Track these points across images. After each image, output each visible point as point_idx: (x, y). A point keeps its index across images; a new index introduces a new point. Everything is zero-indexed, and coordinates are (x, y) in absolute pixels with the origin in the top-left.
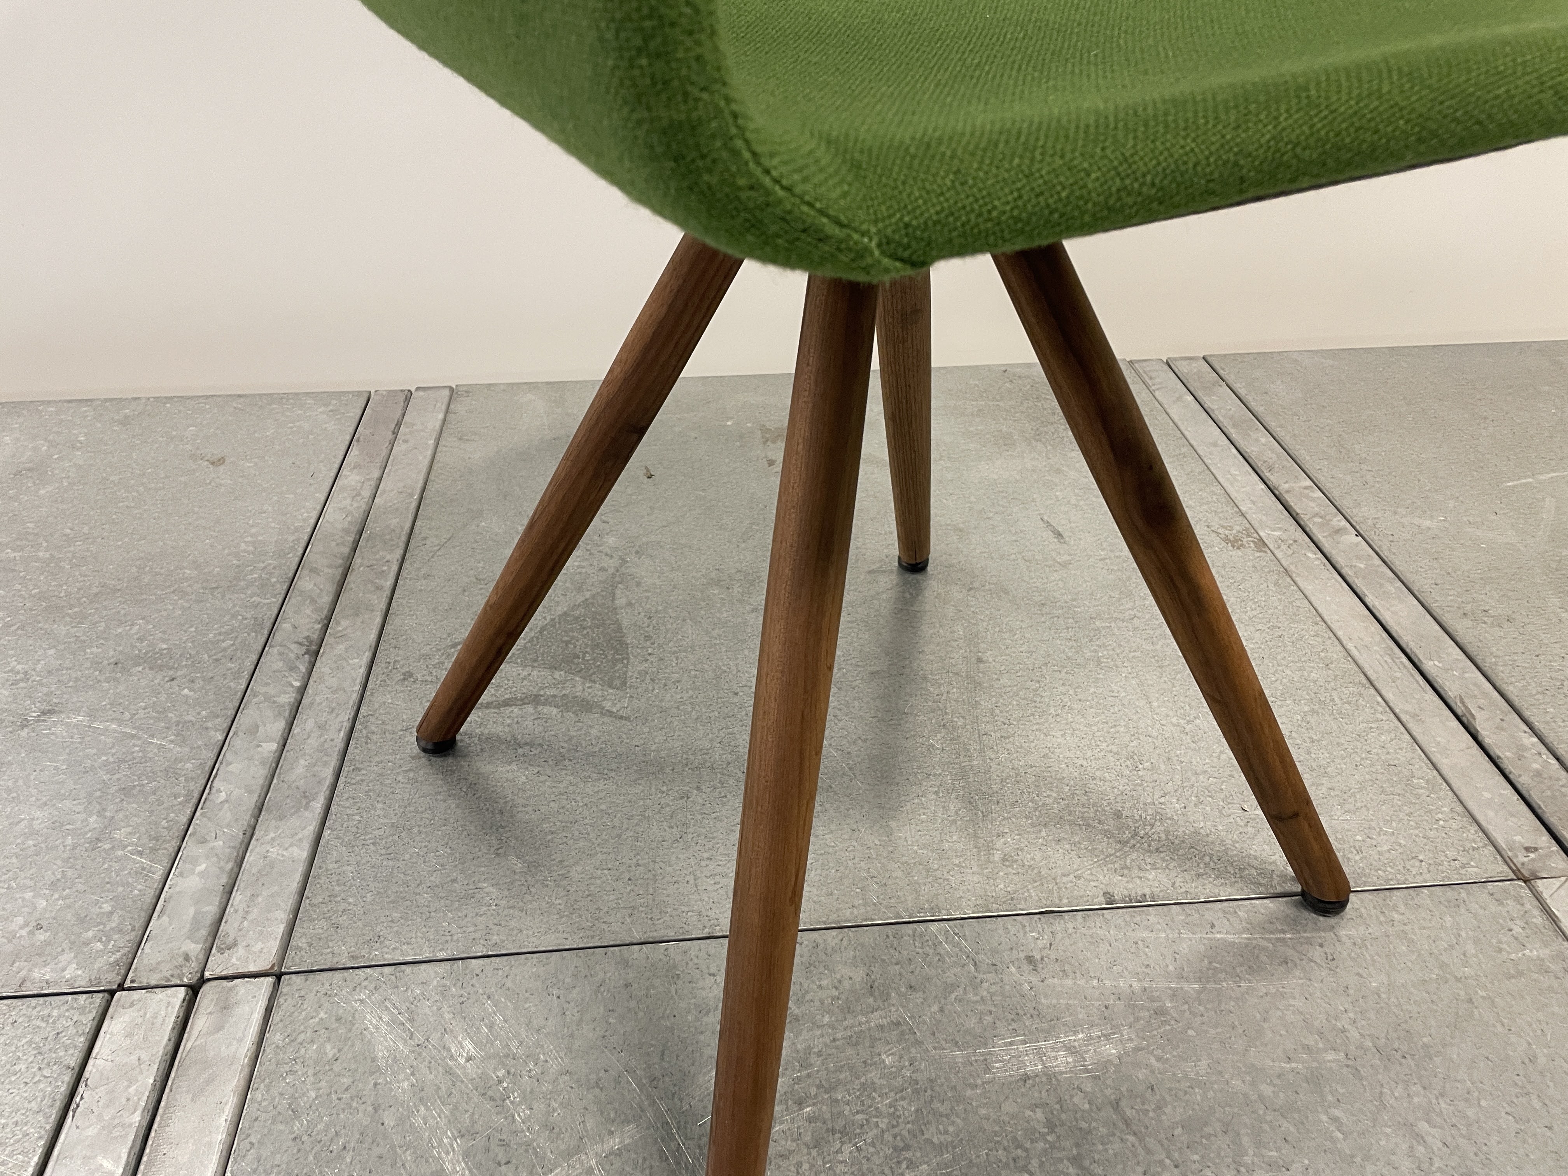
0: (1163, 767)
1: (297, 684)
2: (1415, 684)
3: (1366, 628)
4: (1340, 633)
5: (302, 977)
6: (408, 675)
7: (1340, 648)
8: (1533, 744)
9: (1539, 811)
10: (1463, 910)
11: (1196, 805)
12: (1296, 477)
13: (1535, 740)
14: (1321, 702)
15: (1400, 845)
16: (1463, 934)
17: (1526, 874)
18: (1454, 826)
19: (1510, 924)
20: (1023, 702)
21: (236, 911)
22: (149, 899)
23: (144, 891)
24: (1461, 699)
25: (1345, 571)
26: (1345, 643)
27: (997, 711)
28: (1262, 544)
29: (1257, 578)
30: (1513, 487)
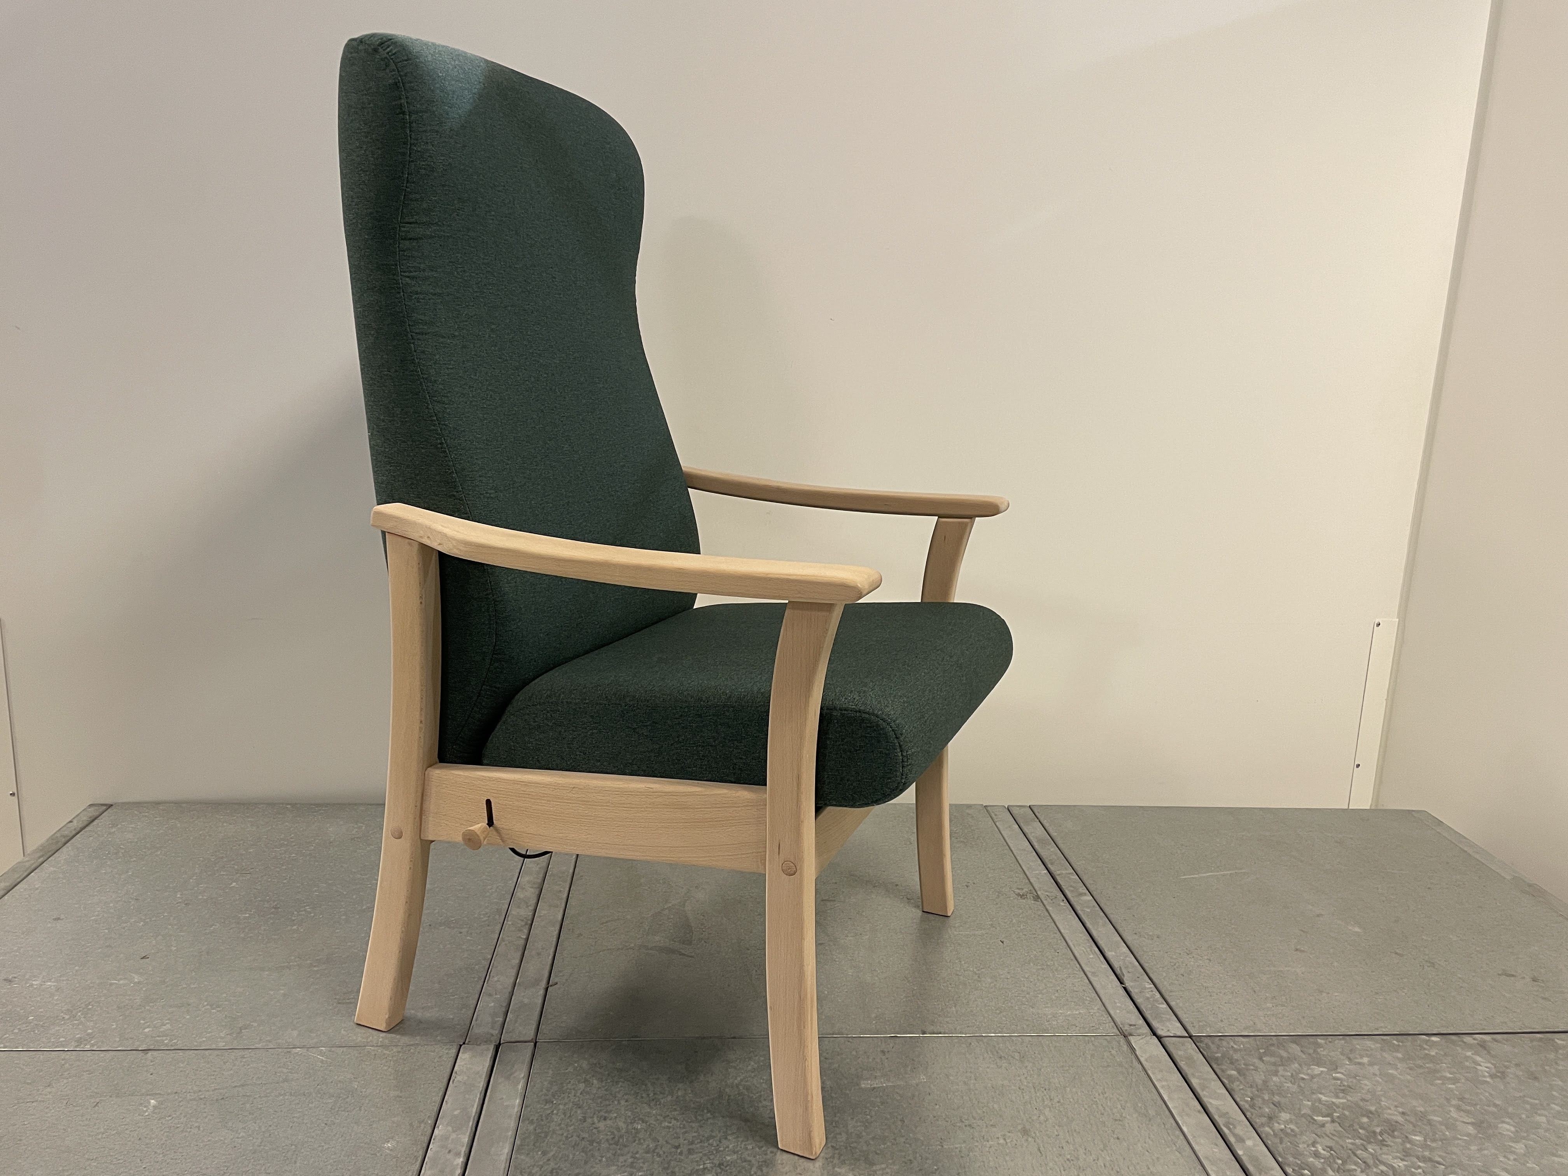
1: (525, 937)
2: (1099, 961)
3: (1081, 937)
4: (1067, 938)
5: (547, 1043)
6: (580, 935)
7: (1065, 943)
8: (1151, 988)
9: (1143, 1013)
10: (1091, 1044)
11: (974, 1001)
12: (1065, 869)
13: (1152, 986)
14: (1047, 965)
15: (1069, 1021)
16: (1087, 1052)
17: (1126, 1033)
18: (1097, 1014)
19: (1111, 1050)
21: (511, 1021)
24: (1120, 968)
25: (1080, 912)
26: (1068, 942)
28: (1037, 898)
29: (1030, 912)
30: (1185, 879)
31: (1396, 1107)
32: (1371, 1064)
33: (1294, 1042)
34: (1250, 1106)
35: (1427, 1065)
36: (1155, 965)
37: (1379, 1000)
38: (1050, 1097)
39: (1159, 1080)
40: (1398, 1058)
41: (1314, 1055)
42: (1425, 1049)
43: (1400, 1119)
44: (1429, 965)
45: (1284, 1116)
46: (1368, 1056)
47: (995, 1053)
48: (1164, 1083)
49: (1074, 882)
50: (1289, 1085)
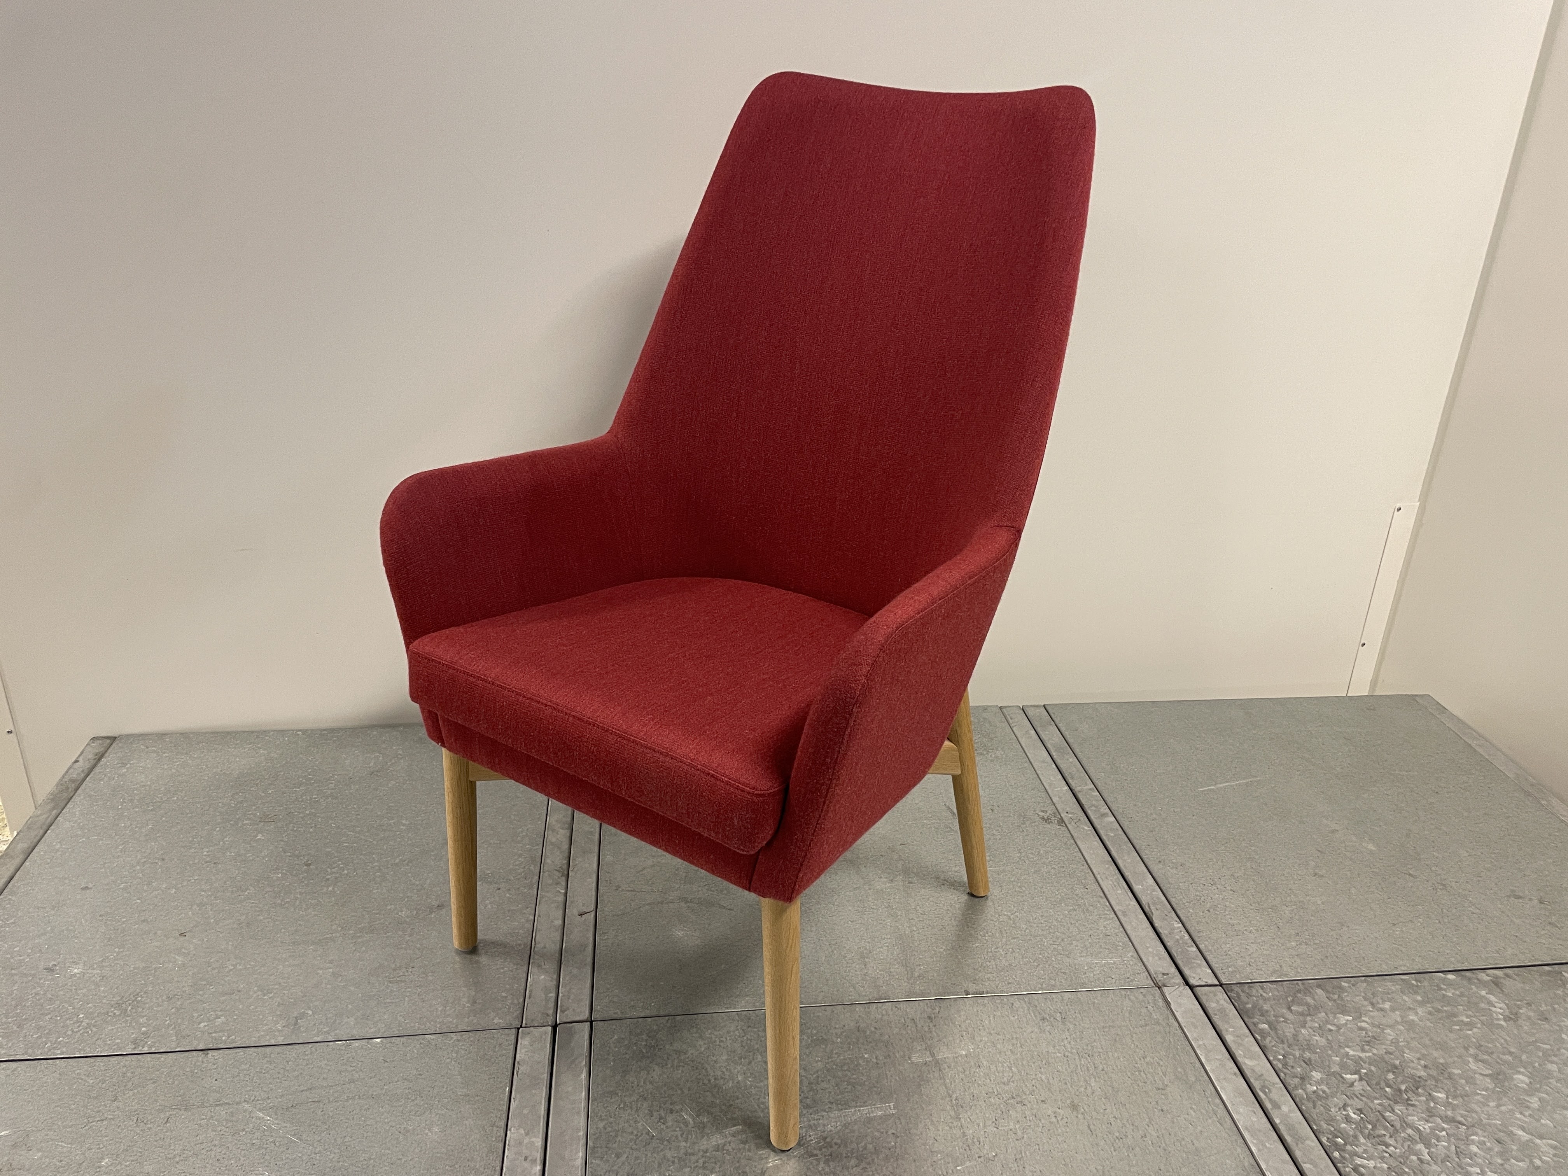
0: (998, 935)
1: (563, 892)
2: (1127, 898)
3: (1109, 868)
4: (1094, 871)
5: (603, 1022)
6: (618, 889)
7: (1092, 876)
8: (1179, 928)
9: (1174, 959)
10: (1127, 999)
12: (1086, 784)
13: (1181, 925)
14: (1078, 905)
15: (1104, 971)
16: (1125, 1009)
17: (1160, 984)
18: (1132, 963)
19: (1148, 1005)
20: (932, 903)
21: (564, 996)
22: (523, 991)
23: (519, 986)
24: (1148, 903)
25: (1105, 838)
26: (1096, 875)
27: (918, 908)
28: (1061, 821)
29: (1056, 840)
30: (1203, 791)
31: (1419, 1059)
32: (1393, 1010)
33: (1319, 986)
34: (1283, 1065)
35: (1445, 1008)
36: (1181, 900)
37: (1397, 933)
38: (1094, 1064)
39: (1196, 1040)
40: (1417, 1001)
41: (1339, 1002)
42: (1441, 989)
43: (1423, 1074)
44: (1440, 887)
45: (1316, 1075)
46: (1389, 1000)
47: (1037, 1014)
48: (1201, 1043)
49: (1095, 800)
50: (1318, 1038)
